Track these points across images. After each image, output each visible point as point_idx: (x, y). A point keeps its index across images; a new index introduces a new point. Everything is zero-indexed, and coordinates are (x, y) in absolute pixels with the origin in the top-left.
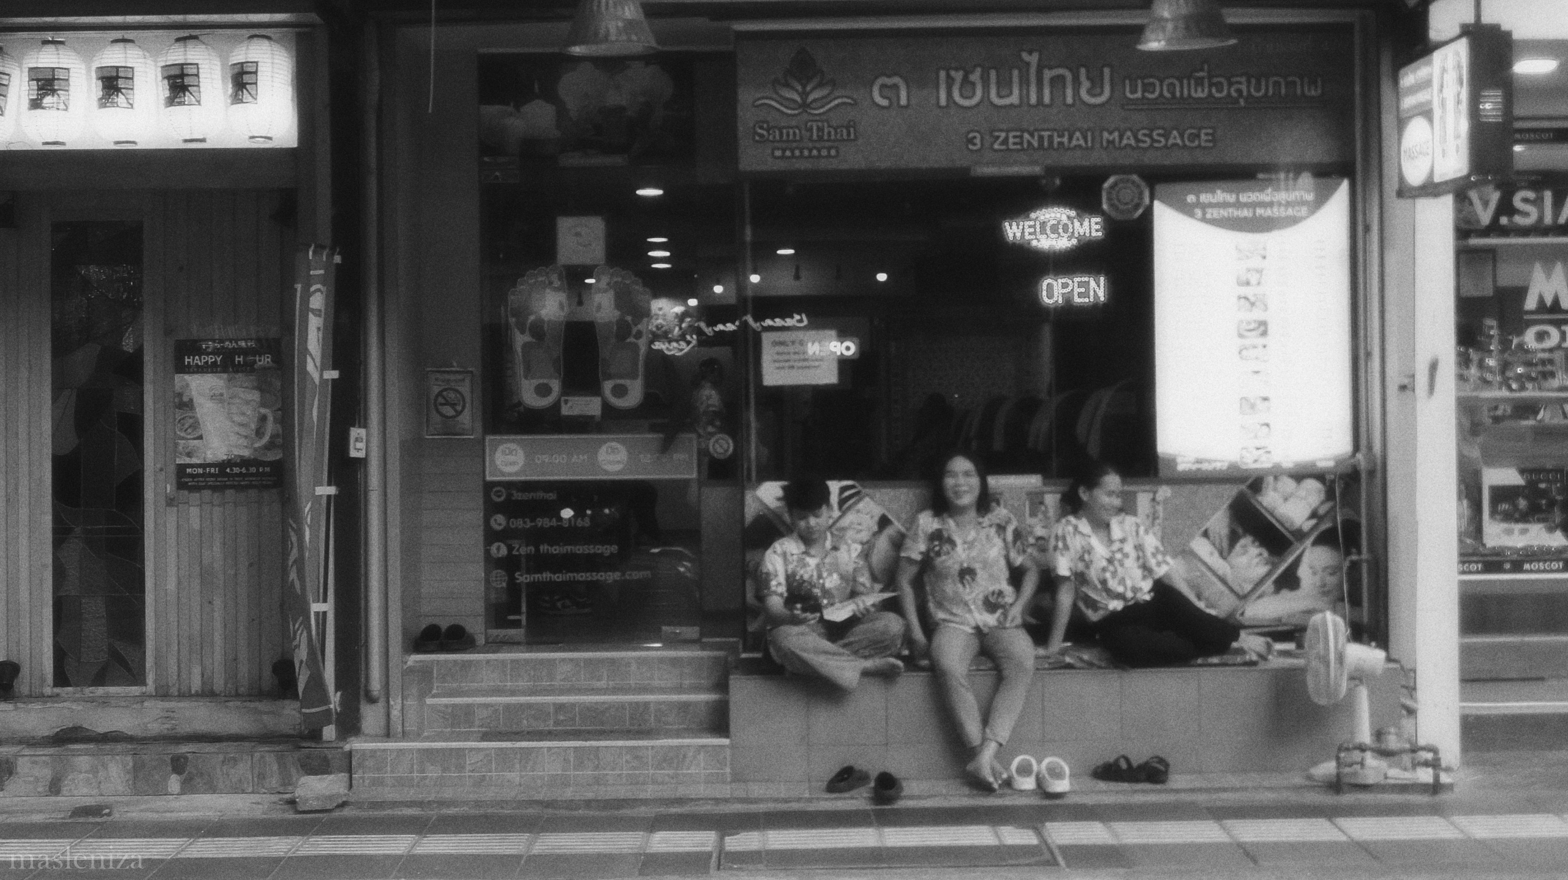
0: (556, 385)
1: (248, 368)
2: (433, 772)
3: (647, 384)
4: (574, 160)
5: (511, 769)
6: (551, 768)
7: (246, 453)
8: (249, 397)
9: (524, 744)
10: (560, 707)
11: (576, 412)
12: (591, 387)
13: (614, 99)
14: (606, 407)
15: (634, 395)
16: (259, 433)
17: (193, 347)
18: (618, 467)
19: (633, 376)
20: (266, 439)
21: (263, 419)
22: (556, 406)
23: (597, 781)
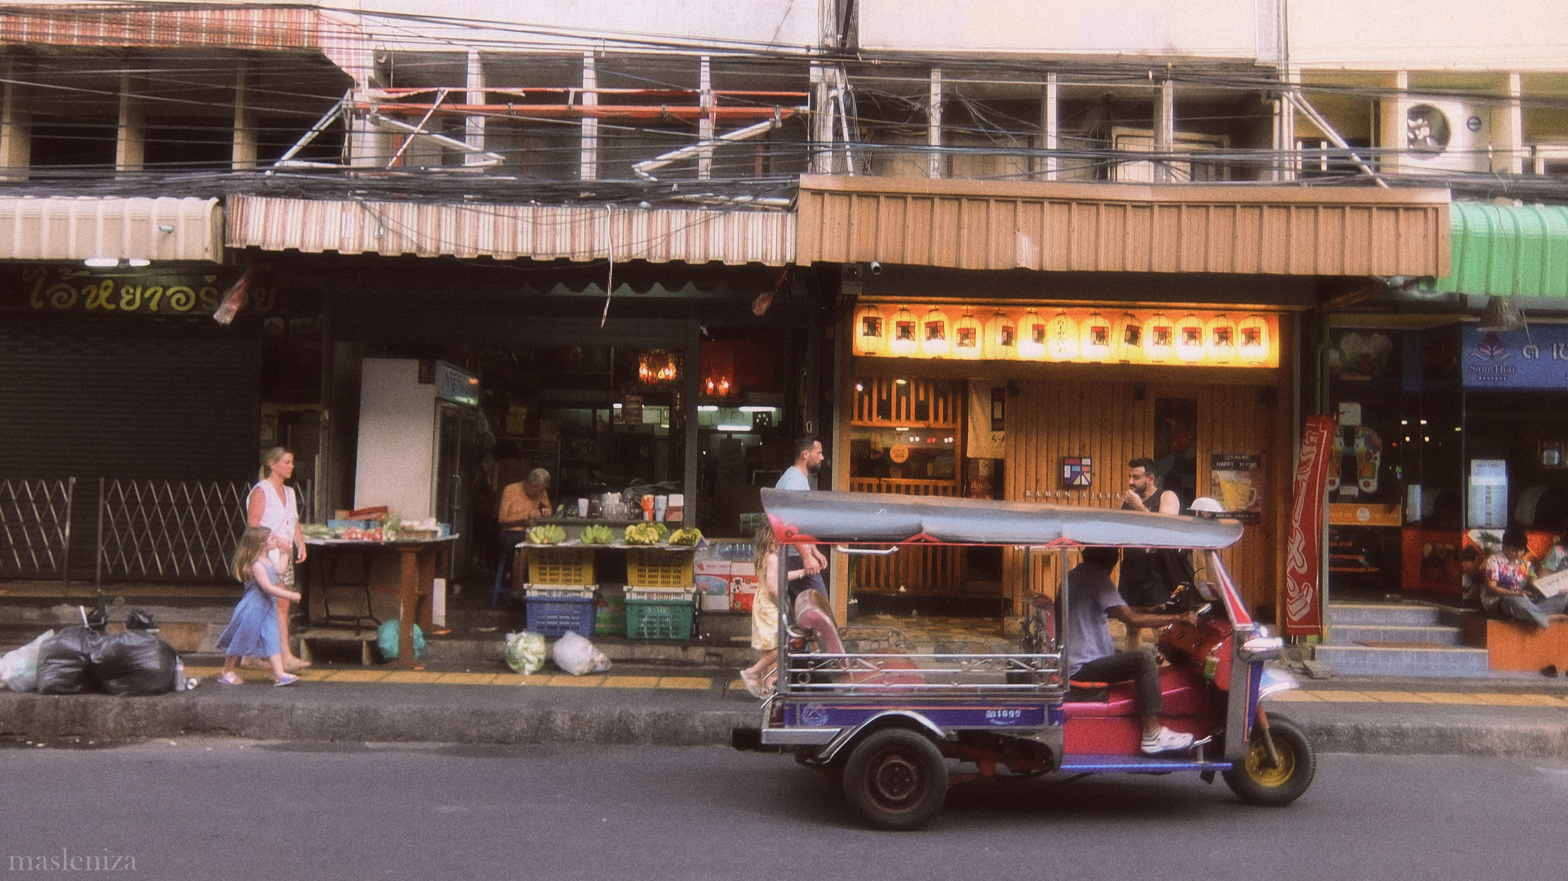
0: (1338, 481)
1: (1246, 468)
2: (1352, 661)
3: (1379, 481)
4: (1347, 377)
5: (1387, 660)
6: (1406, 661)
7: (1244, 508)
8: (1246, 482)
9: (1393, 649)
10: (1386, 632)
11: (1345, 493)
12: (1355, 483)
13: (1366, 350)
14: (1360, 491)
15: (1373, 487)
16: (1251, 499)
17: (1221, 458)
18: (1366, 519)
19: (1373, 478)
20: (1253, 503)
21: (1253, 492)
22: (1338, 490)
23: (1427, 668)
